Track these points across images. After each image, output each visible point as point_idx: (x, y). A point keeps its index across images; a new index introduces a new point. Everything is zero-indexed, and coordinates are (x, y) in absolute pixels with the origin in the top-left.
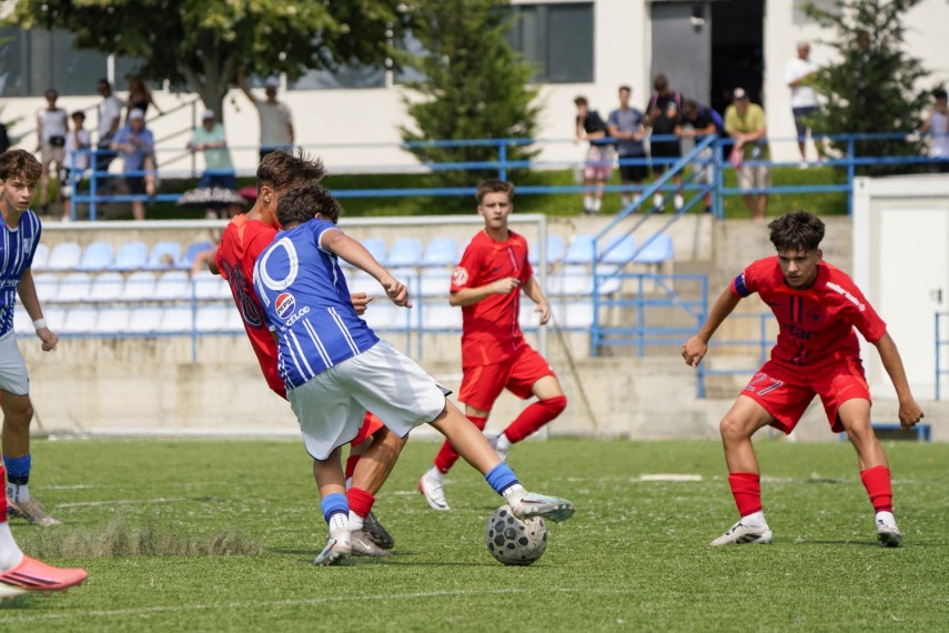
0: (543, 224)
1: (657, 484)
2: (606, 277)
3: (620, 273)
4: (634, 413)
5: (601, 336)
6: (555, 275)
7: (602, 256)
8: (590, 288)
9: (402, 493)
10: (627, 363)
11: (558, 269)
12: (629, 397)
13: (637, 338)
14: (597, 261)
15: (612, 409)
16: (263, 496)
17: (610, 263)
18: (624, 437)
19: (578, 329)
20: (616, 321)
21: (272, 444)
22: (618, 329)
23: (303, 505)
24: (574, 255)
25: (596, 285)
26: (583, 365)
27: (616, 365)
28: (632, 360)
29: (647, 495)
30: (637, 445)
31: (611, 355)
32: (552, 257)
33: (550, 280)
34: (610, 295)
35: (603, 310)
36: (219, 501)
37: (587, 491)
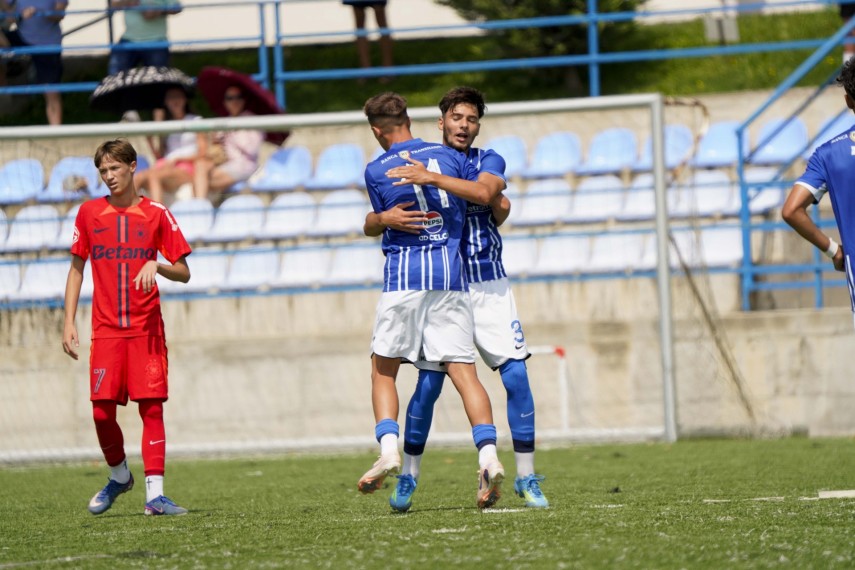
0: (657, 107)
1: (842, 504)
2: (760, 187)
3: (781, 179)
4: (814, 395)
5: (756, 278)
6: (680, 186)
7: (753, 153)
8: (736, 205)
9: (444, 530)
10: (799, 319)
11: (685, 178)
12: (804, 371)
13: (813, 277)
14: (746, 162)
15: (777, 391)
16: (227, 544)
17: (766, 165)
18: (799, 433)
19: (721, 269)
20: (778, 254)
21: (252, 465)
22: (782, 266)
23: (289, 556)
24: (709, 155)
25: (746, 200)
26: (729, 322)
27: (781, 322)
28: (806, 312)
29: (826, 522)
30: (816, 445)
31: (773, 307)
32: (673, 159)
33: (671, 194)
34: (767, 214)
35: (756, 238)
36: (159, 556)
37: (730, 519)
